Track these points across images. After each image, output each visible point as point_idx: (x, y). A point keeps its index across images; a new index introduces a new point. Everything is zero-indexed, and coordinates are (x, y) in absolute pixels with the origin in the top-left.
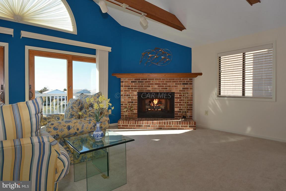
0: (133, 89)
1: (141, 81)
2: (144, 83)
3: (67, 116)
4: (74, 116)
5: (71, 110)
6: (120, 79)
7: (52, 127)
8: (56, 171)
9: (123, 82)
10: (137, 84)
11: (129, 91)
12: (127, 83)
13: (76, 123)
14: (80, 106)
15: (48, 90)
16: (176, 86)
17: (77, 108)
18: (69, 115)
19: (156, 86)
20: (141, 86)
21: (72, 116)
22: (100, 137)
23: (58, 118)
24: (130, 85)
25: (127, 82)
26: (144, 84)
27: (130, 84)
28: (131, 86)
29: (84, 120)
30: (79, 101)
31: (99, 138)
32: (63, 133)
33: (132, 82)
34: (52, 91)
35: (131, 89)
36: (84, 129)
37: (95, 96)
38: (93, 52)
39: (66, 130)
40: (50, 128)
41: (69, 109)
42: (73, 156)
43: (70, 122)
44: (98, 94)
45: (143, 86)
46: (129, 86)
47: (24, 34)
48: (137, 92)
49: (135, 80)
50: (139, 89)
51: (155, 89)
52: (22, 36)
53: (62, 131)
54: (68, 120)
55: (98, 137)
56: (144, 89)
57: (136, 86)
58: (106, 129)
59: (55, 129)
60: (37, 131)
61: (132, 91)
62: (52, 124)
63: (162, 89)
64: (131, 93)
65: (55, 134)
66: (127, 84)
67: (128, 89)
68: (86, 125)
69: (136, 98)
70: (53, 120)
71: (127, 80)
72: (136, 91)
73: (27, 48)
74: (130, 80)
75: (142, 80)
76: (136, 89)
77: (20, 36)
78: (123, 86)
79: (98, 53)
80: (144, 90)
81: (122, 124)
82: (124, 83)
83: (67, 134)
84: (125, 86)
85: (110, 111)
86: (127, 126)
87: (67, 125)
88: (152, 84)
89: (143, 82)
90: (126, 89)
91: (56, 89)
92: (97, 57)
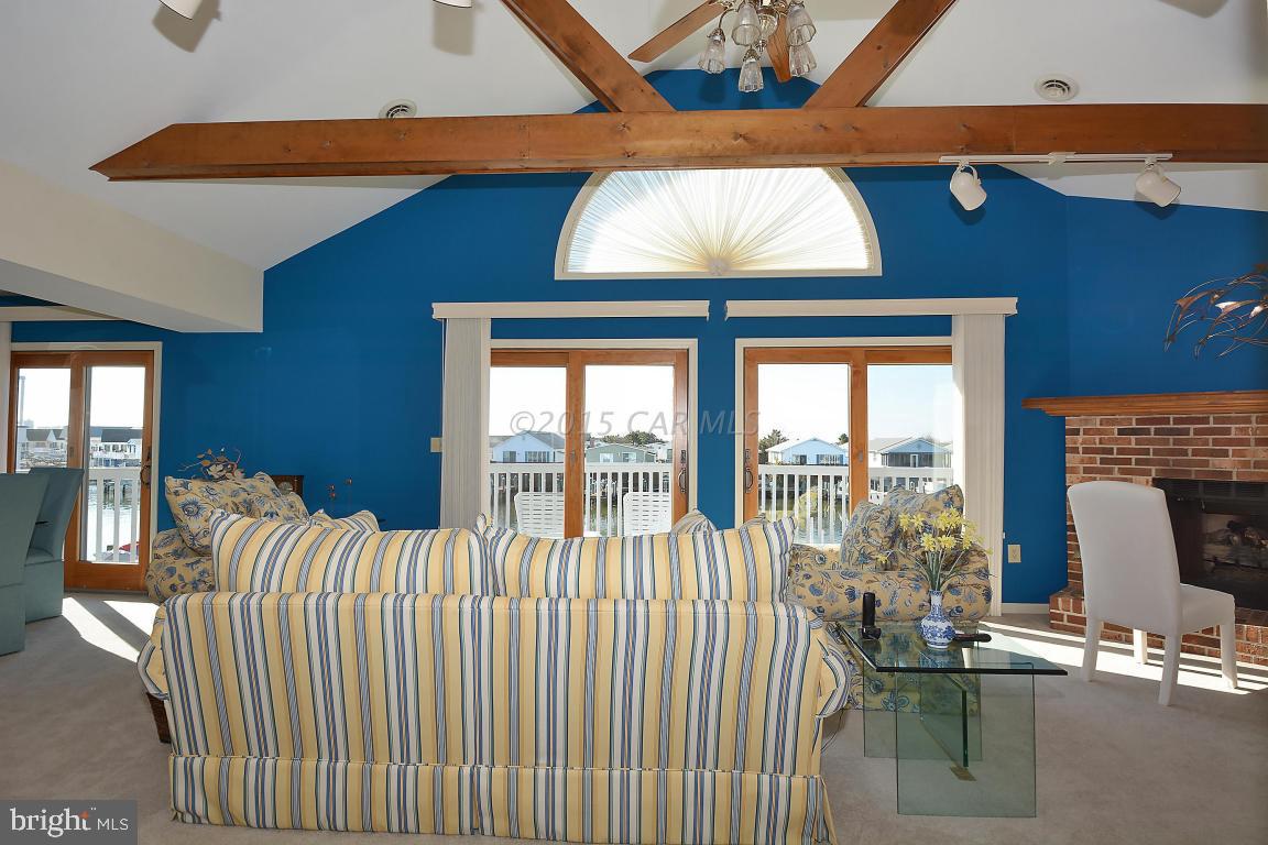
0: (1128, 461)
1: (1171, 429)
2: (1192, 435)
3: (848, 554)
4: (871, 559)
5: (861, 538)
6: (1062, 420)
7: (808, 583)
8: (819, 691)
9: (1076, 432)
10: (1150, 442)
11: (1109, 471)
12: (1097, 437)
13: (872, 582)
14: (891, 530)
15: (785, 440)
17: (882, 535)
18: (856, 554)
20: (1172, 452)
21: (865, 557)
22: (941, 637)
23: (821, 559)
24: (1115, 447)
25: (1098, 432)
26: (1188, 442)
27: (1115, 441)
28: (1120, 451)
29: (899, 576)
30: (887, 513)
31: (939, 640)
32: (836, 607)
33: (1121, 432)
34: (798, 442)
35: (1116, 461)
36: (899, 605)
37: (937, 500)
38: (942, 325)
39: (844, 599)
40: (803, 586)
41: (857, 535)
42: (861, 682)
43: (854, 576)
44: (948, 493)
45: (1185, 453)
46: (1110, 451)
47: (736, 308)
48: (1154, 479)
49: (1139, 422)
50: (1164, 462)
51: (1258, 464)
52: (729, 315)
53: (833, 599)
54: (853, 569)
55: (934, 635)
56: (1189, 463)
57: (1147, 452)
58: (980, 619)
59: (815, 590)
60: (781, 591)
61: (1123, 471)
62: (808, 577)
65: (816, 605)
66: (1097, 441)
67: (1104, 461)
68: (903, 595)
70: (808, 561)
71: (1096, 422)
72: (1146, 473)
73: (741, 344)
74: (1113, 422)
75: (1177, 421)
76: (1147, 462)
77: (724, 314)
78: (1075, 450)
79: (958, 327)
80: (1190, 471)
81: (1072, 613)
82: (1080, 438)
83: (846, 612)
84: (1086, 451)
85: (1014, 551)
87: (847, 583)
88: (1242, 442)
89: (1187, 432)
90: (1092, 461)
91: (812, 437)
92: (956, 341)
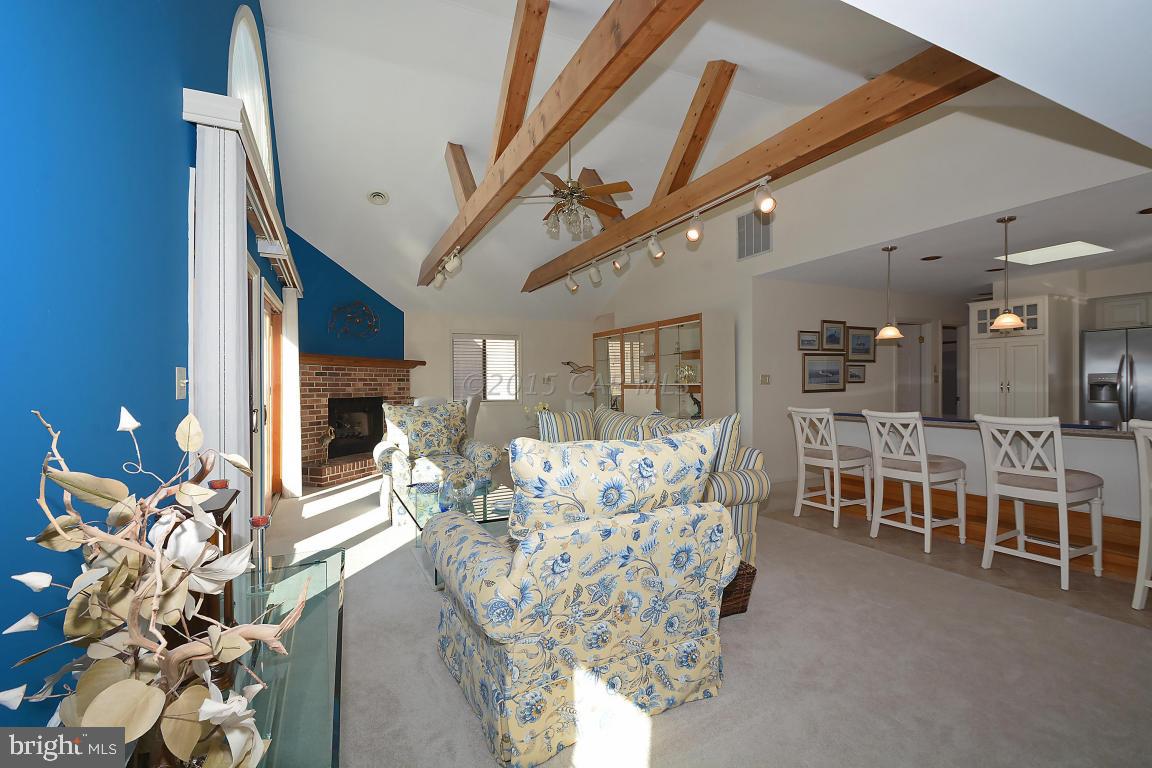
0: (319, 390)
1: (334, 373)
2: (340, 377)
10: (327, 380)
11: (312, 396)
12: (308, 377)
16: (389, 385)
19: (360, 385)
20: (334, 385)
24: (315, 382)
25: (308, 374)
26: (339, 379)
27: (315, 379)
28: (317, 385)
33: (317, 374)
35: (315, 390)
45: (338, 385)
46: (313, 385)
48: (328, 399)
49: (323, 369)
50: (331, 390)
51: (359, 390)
56: (340, 390)
57: (325, 385)
61: (318, 396)
63: (370, 390)
64: (317, 401)
66: (308, 379)
67: (310, 390)
69: (325, 412)
71: (307, 369)
72: (326, 396)
74: (314, 369)
75: (336, 369)
76: (326, 390)
80: (339, 394)
86: (339, 476)
88: (354, 380)
89: (338, 375)
90: (305, 390)
